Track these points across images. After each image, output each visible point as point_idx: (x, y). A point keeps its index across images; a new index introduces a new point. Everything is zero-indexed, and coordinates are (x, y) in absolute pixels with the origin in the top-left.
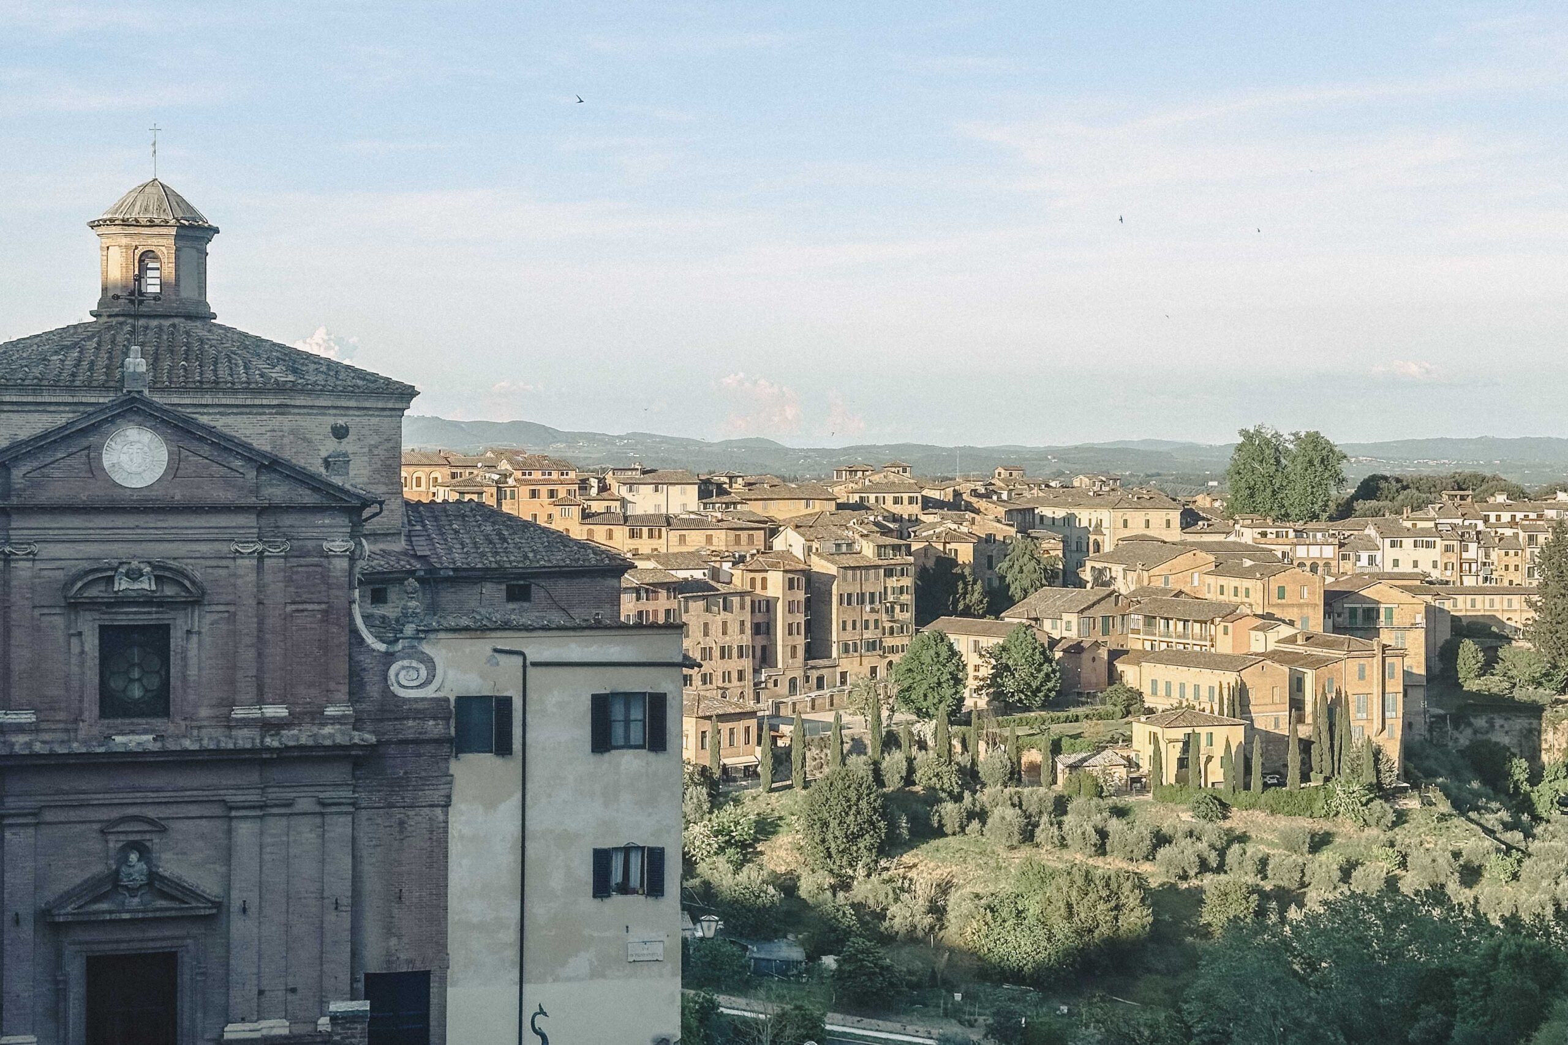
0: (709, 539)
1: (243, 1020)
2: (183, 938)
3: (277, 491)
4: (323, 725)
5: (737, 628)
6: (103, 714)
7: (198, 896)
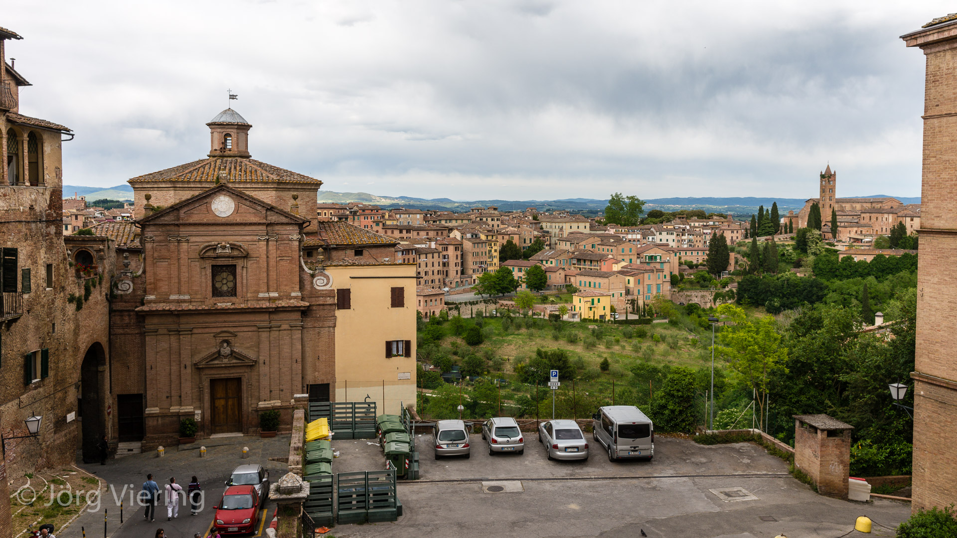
0: (428, 233)
1: (265, 400)
2: (243, 373)
3: (273, 218)
4: (290, 299)
5: (437, 264)
6: (213, 296)
7: (248, 358)
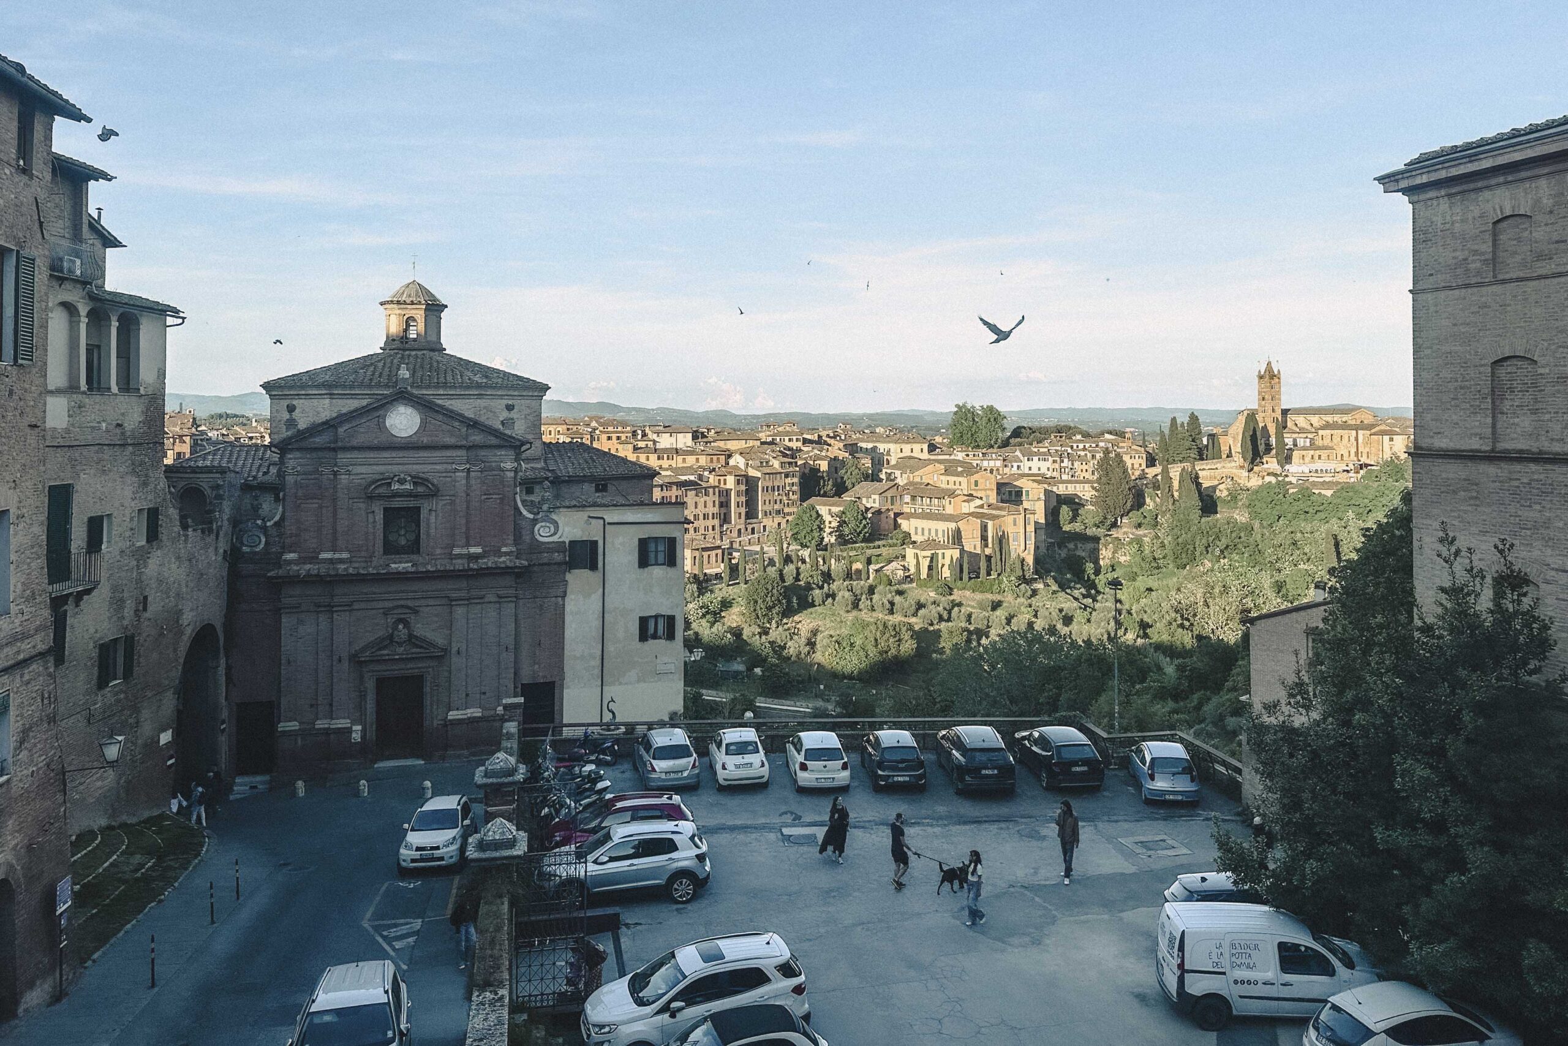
0: (697, 459)
1: (458, 709)
2: (427, 668)
3: (477, 438)
4: (500, 557)
5: (712, 505)
6: (385, 553)
7: (434, 646)
